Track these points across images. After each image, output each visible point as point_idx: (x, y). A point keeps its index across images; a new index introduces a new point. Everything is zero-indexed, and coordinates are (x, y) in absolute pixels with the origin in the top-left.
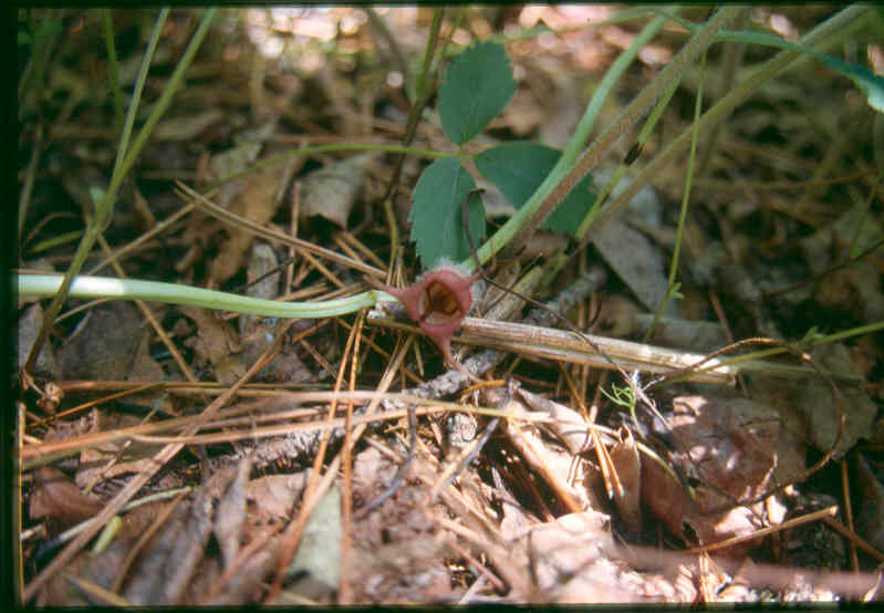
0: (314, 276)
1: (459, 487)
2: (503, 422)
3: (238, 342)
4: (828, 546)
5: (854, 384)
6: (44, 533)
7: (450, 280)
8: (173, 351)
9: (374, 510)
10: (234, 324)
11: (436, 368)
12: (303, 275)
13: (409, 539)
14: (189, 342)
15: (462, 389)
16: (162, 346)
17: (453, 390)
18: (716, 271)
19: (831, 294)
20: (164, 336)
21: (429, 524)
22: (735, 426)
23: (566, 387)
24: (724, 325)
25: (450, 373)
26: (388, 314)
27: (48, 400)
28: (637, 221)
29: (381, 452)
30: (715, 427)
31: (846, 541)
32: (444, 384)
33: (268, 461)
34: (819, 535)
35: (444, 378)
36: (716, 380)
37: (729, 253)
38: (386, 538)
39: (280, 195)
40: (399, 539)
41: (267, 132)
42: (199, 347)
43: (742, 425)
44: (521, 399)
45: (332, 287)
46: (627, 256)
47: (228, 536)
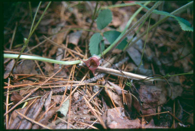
0: (70, 55)
1: (94, 100)
2: (104, 88)
3: (53, 68)
4: (168, 118)
5: (179, 84)
6: (13, 104)
7: (95, 59)
8: (40, 69)
9: (76, 103)
10: (53, 65)
11: (92, 76)
12: (68, 55)
13: (83, 110)
14: (43, 68)
15: (97, 80)
16: (38, 68)
17: (95, 81)
18: (152, 59)
19: (177, 65)
20: (38, 66)
21: (87, 108)
22: (152, 92)
23: (118, 81)
24: (153, 70)
25: (95, 77)
26: (83, 65)
27: (15, 78)
28: (137, 47)
29: (79, 93)
30: (148, 92)
31: (172, 117)
32: (93, 79)
33: (57, 92)
34: (167, 116)
35: (93, 78)
36: (149, 82)
37: (156, 55)
38: (78, 109)
39: (64, 38)
40: (81, 110)
41: (63, 24)
42: (46, 69)
43: (153, 92)
44: (109, 83)
45: (73, 58)
46: (134, 54)
47: (47, 106)
